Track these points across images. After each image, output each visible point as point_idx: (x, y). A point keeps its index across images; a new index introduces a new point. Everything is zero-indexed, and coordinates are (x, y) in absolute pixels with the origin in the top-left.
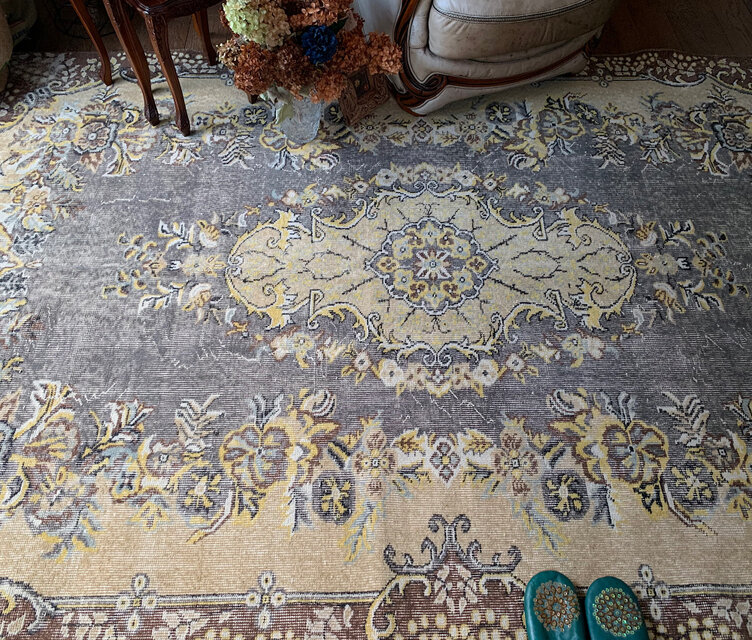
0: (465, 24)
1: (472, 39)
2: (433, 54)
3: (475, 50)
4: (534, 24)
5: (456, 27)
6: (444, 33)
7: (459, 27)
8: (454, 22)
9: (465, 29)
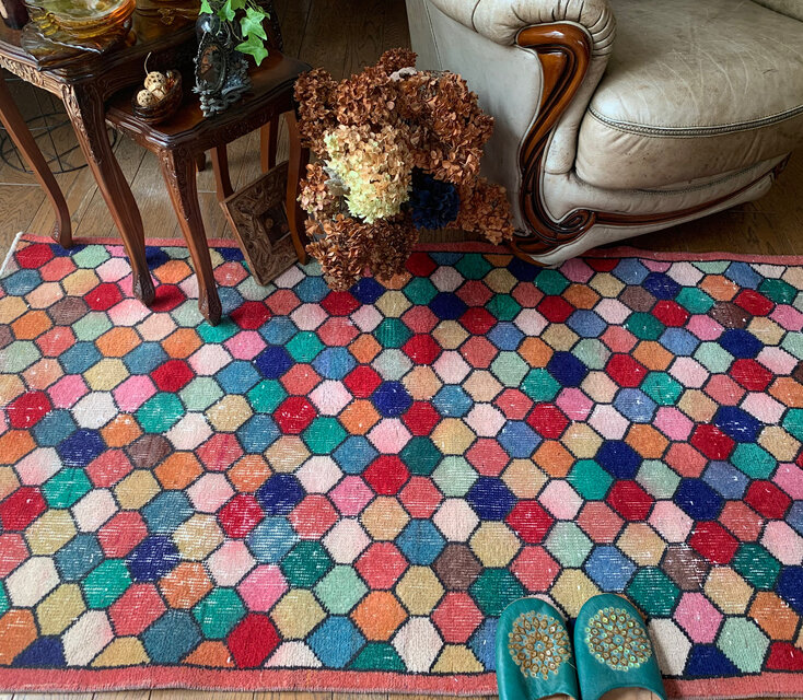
0: (644, 139)
1: (651, 160)
2: (580, 182)
3: (653, 176)
4: (738, 138)
5: (631, 142)
6: (608, 153)
7: (635, 144)
8: (627, 136)
9: (642, 147)
